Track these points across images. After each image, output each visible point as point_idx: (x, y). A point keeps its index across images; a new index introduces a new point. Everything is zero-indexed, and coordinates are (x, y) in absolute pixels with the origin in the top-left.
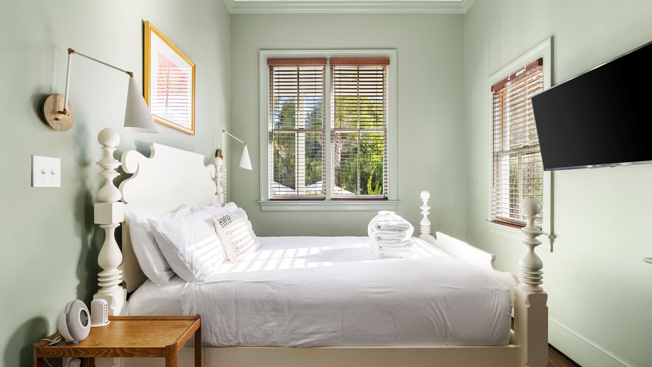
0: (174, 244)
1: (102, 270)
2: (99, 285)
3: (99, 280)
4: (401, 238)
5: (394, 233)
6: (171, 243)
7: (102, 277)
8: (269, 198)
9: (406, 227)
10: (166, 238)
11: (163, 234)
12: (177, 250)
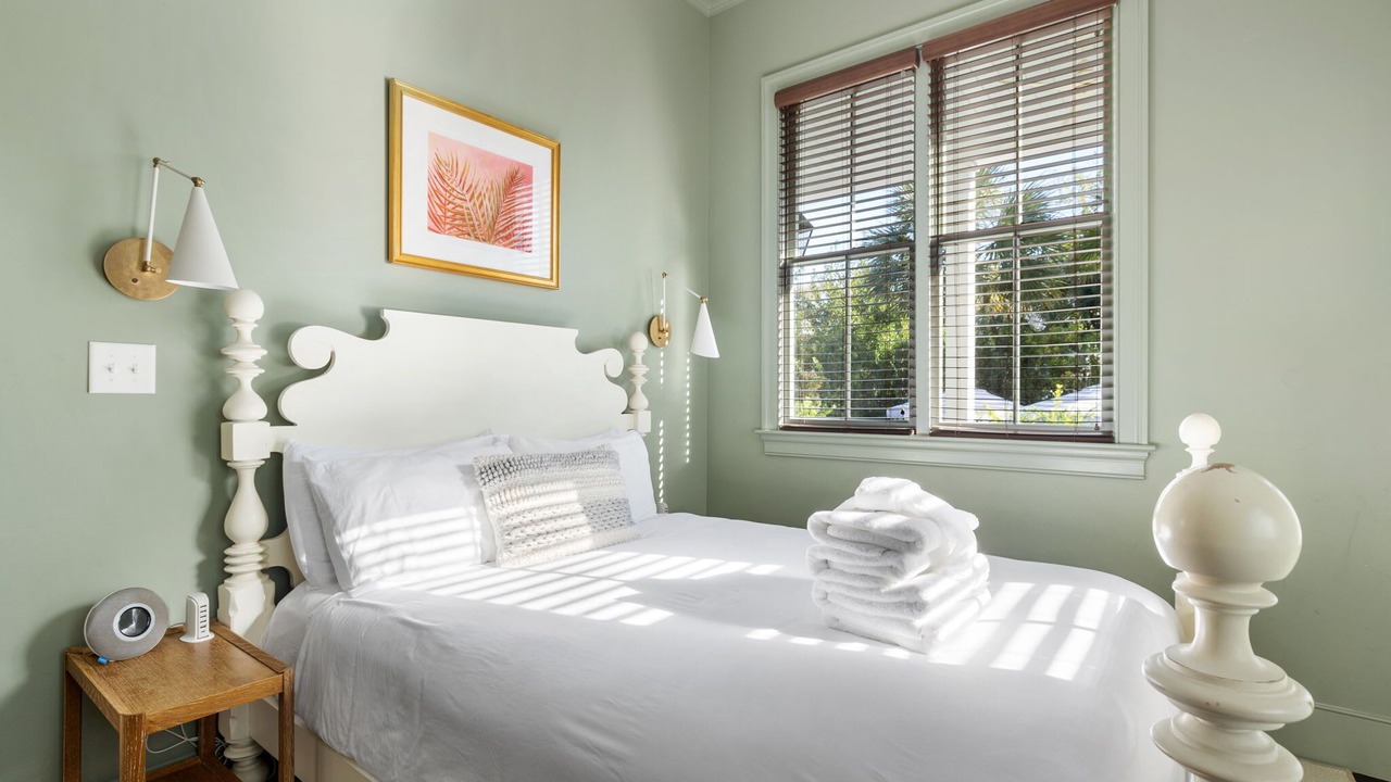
0: (332, 510)
1: (231, 544)
2: (227, 569)
3: (227, 560)
4: (888, 576)
5: (864, 554)
6: (327, 507)
7: (232, 557)
8: (781, 423)
9: (910, 539)
10: (322, 496)
11: (318, 487)
12: (334, 522)
